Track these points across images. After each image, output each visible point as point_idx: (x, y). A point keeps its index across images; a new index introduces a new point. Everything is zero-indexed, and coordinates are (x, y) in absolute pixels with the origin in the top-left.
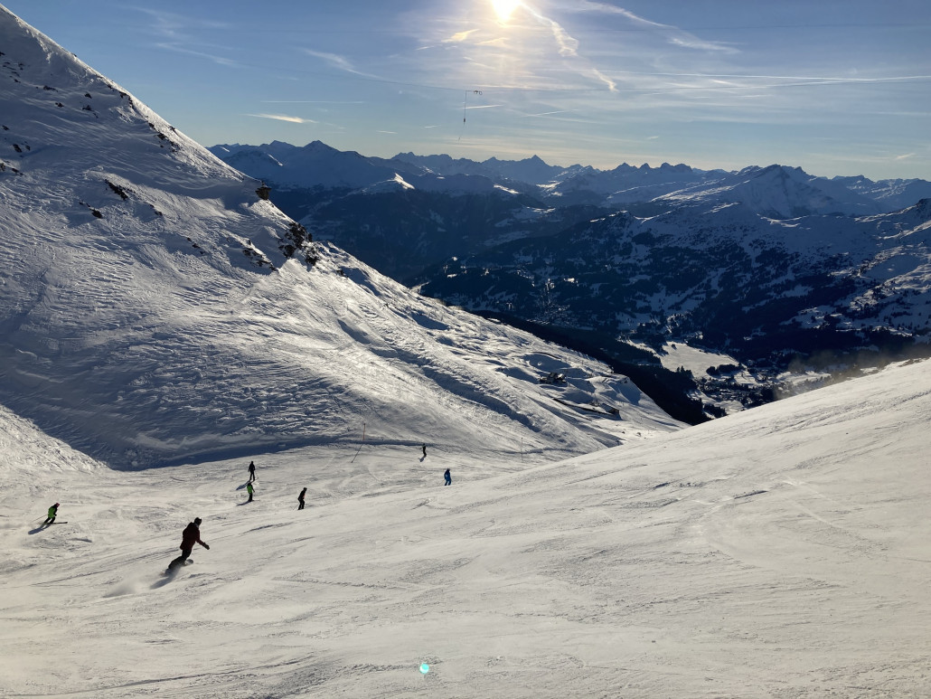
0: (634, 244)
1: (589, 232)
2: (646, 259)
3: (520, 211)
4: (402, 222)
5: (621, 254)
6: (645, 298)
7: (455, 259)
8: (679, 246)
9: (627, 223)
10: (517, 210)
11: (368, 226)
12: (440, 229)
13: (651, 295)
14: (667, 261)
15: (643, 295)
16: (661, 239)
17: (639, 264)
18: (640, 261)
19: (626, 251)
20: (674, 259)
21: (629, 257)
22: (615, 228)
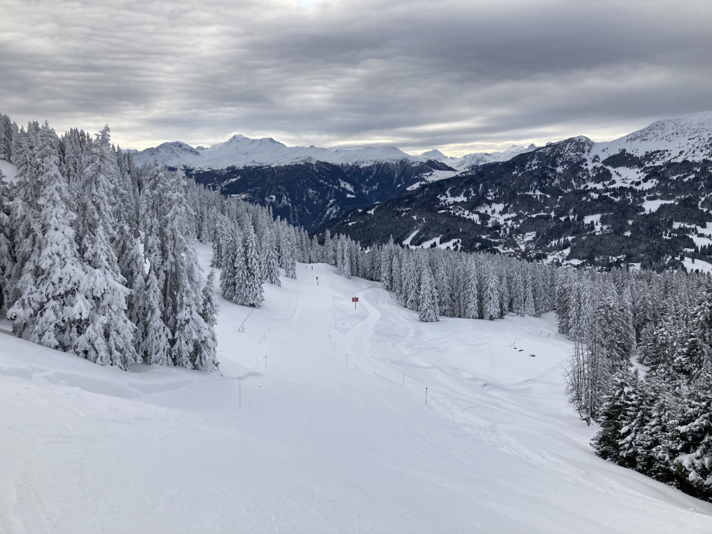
0: (609, 168)
1: (534, 162)
2: (645, 180)
3: (431, 175)
4: (311, 191)
5: (597, 179)
6: (695, 231)
7: (360, 211)
8: (690, 159)
9: (587, 148)
10: (428, 174)
11: (274, 197)
12: (349, 196)
13: (704, 226)
14: (685, 180)
15: (688, 227)
16: (649, 156)
17: (639, 188)
18: (638, 184)
19: (603, 175)
20: (692, 176)
21: (614, 182)
22: (572, 154)
